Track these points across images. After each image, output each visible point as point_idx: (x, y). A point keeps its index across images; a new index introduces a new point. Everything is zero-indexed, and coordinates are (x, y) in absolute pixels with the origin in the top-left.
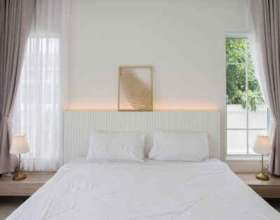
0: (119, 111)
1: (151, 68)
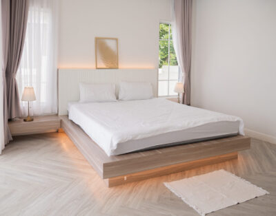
1: (116, 40)
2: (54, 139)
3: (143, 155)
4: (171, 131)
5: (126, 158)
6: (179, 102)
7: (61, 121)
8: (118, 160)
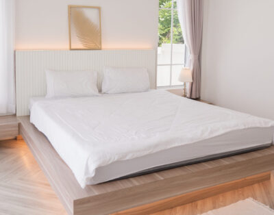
0: (71, 49)
1: (99, 8)
2: (9, 151)
3: (136, 182)
4: (176, 145)
5: (109, 189)
6: (185, 96)
7: (19, 125)
8: (96, 192)
